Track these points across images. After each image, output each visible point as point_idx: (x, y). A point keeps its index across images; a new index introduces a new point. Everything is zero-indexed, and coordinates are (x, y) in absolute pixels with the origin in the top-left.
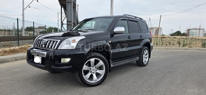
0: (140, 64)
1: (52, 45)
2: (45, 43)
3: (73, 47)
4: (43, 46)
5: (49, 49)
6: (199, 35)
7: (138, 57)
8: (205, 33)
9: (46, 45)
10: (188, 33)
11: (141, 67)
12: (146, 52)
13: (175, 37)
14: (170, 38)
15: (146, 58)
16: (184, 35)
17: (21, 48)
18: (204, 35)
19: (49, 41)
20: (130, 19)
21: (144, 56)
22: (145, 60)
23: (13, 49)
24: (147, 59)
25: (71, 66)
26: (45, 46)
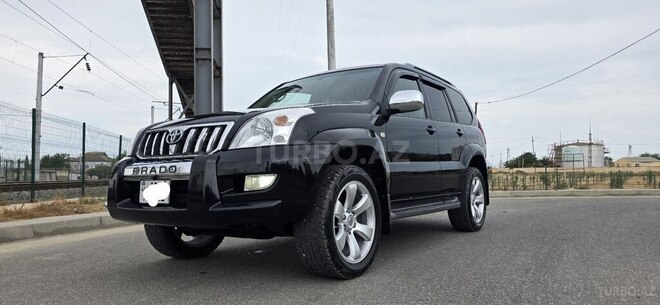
0: (462, 222)
1: (206, 142)
2: (178, 137)
3: (280, 138)
4: (173, 148)
5: (197, 153)
6: (590, 162)
7: (456, 199)
8: (606, 155)
9: (181, 144)
10: (559, 158)
11: (464, 234)
12: (477, 184)
13: (521, 169)
14: (504, 173)
15: (478, 204)
16: (545, 163)
17: (41, 208)
18: (605, 163)
19: (193, 132)
20: (424, 78)
21: (472, 197)
22: (477, 210)
23: (13, 209)
24: (482, 206)
25: (280, 201)
26: (179, 150)
